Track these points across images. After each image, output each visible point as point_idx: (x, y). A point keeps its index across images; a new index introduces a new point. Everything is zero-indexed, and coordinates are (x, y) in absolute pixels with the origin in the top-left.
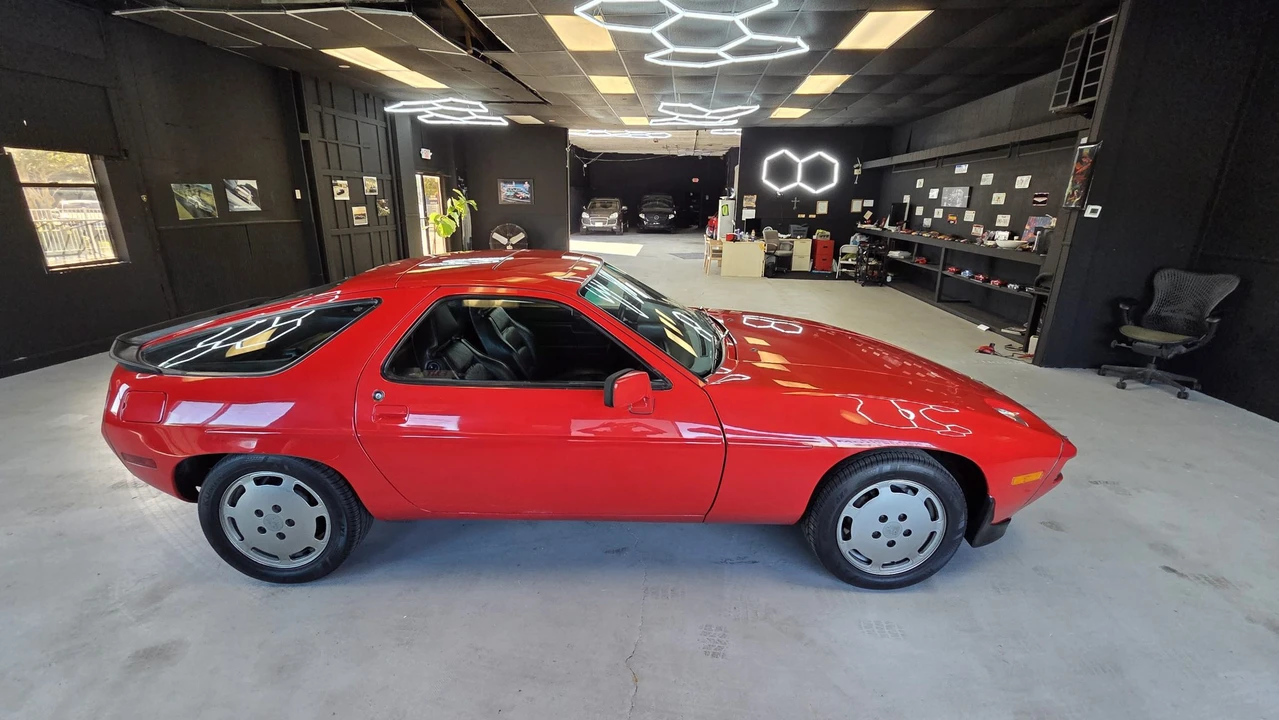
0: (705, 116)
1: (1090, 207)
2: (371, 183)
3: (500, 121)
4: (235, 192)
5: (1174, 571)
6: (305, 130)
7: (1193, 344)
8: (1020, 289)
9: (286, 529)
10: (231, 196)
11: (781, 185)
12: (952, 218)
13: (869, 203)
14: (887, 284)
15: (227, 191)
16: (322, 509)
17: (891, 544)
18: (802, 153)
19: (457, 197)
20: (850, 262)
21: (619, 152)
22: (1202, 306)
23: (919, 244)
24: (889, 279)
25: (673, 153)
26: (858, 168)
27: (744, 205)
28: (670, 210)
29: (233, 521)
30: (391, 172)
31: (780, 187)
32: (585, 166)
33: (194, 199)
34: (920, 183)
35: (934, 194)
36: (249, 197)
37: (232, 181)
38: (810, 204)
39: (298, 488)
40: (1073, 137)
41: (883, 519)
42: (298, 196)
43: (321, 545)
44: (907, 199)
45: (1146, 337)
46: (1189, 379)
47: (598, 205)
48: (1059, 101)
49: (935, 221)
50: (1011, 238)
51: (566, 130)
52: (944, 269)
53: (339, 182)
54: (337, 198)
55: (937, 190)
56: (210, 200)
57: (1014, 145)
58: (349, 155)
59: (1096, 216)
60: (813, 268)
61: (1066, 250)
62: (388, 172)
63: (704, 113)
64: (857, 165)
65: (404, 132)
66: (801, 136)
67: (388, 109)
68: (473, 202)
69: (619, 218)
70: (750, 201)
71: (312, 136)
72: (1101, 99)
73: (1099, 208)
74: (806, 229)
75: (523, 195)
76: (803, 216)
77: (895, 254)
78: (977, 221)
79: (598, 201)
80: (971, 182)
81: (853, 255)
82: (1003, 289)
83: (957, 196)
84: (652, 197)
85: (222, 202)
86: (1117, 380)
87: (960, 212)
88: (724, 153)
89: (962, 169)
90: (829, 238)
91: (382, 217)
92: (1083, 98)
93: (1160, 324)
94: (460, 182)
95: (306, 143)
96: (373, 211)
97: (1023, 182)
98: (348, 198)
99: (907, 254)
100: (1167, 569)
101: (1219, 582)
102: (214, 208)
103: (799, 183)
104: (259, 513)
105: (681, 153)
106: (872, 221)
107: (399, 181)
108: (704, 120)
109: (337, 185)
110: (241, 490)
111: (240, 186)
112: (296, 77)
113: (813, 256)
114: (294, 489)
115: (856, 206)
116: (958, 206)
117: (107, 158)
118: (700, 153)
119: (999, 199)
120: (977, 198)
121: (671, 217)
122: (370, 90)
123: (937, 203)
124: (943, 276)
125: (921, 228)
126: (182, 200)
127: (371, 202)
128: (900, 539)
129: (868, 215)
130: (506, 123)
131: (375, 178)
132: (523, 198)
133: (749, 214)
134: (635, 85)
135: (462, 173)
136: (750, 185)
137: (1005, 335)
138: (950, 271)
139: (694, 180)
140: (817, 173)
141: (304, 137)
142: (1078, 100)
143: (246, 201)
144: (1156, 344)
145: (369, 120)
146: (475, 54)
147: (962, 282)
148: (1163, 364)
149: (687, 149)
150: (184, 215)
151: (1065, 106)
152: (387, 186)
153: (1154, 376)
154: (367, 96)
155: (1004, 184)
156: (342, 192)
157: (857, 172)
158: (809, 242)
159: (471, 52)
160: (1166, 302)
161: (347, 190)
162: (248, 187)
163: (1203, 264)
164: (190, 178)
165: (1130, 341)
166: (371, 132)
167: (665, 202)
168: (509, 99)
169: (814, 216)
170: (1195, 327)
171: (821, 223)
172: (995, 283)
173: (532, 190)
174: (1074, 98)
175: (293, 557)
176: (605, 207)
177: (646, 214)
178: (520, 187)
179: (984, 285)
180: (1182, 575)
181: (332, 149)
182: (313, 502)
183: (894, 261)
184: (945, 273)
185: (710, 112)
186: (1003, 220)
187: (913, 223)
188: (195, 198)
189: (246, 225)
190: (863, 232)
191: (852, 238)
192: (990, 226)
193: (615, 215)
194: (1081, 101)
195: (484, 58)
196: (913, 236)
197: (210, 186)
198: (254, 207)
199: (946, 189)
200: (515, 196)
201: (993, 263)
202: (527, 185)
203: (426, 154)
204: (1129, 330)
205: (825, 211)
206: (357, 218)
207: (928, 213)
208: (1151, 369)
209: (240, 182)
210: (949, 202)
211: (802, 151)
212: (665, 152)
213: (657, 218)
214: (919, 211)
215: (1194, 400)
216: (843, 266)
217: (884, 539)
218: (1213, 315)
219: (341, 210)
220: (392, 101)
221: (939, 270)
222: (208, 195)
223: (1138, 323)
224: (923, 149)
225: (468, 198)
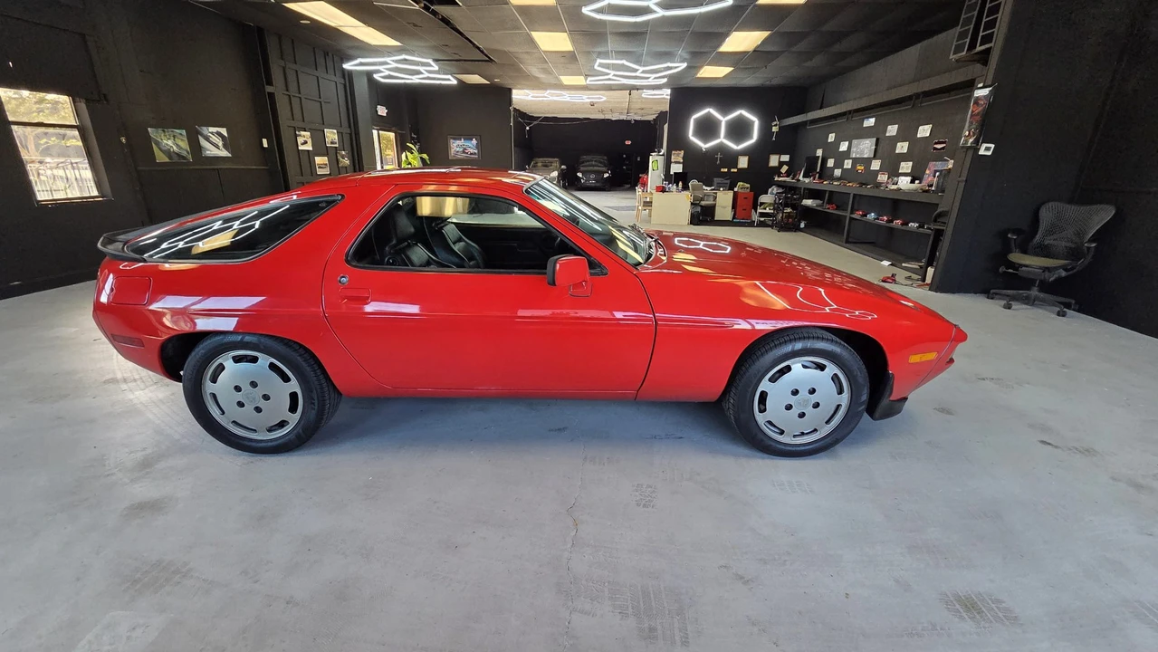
0: (638, 74)
1: (985, 145)
2: (331, 135)
3: (449, 80)
4: (207, 139)
5: (1049, 444)
6: (271, 83)
7: (1073, 269)
8: (919, 227)
9: (262, 403)
10: (203, 142)
11: (706, 141)
12: (860, 168)
13: (786, 158)
14: (801, 230)
15: (200, 137)
16: (294, 385)
17: (802, 415)
18: (725, 112)
19: (410, 150)
20: (767, 210)
21: (559, 116)
22: (1080, 234)
23: (830, 192)
24: (802, 225)
25: (608, 117)
26: (776, 125)
27: (673, 160)
28: (604, 169)
29: (214, 396)
30: (350, 127)
31: (705, 143)
32: (528, 128)
33: (169, 143)
34: (831, 138)
35: (844, 147)
36: (220, 144)
37: (205, 128)
38: (731, 158)
39: (272, 366)
40: (970, 85)
41: (795, 392)
42: (265, 145)
43: (294, 419)
44: (819, 153)
45: (1031, 262)
46: (1067, 300)
47: (540, 164)
48: (958, 49)
49: (845, 171)
50: (913, 182)
51: (510, 90)
52: (852, 213)
53: (302, 133)
54: (300, 148)
55: (847, 143)
56: (184, 144)
57: (917, 96)
58: (311, 108)
59: (989, 153)
60: (734, 218)
61: (962, 185)
62: (347, 124)
63: (636, 70)
64: (775, 123)
65: (361, 88)
66: (724, 96)
67: (347, 66)
68: (425, 156)
69: (558, 177)
70: (678, 156)
71: (277, 88)
72: (997, 45)
73: (993, 146)
74: (728, 181)
75: (472, 151)
76: (726, 170)
77: (808, 202)
78: (882, 170)
79: (540, 161)
80: (877, 134)
81: (770, 205)
82: (904, 228)
83: (865, 147)
84: (589, 157)
85: (196, 147)
86: (1003, 302)
87: (867, 162)
88: (654, 117)
89: (870, 122)
90: (748, 190)
91: (342, 167)
92: (980, 46)
93: (1044, 251)
94: (413, 139)
95: (271, 95)
96: (335, 162)
97: (924, 131)
98: (311, 149)
99: (819, 202)
100: (1043, 442)
101: (1088, 452)
102: (188, 152)
103: (722, 139)
104: (238, 389)
105: (615, 117)
106: (788, 174)
107: (357, 134)
108: (636, 78)
109: (300, 135)
110: (221, 368)
111: (212, 133)
112: (260, 31)
113: (734, 207)
114: (269, 366)
115: (774, 161)
116: (865, 156)
117: (88, 101)
118: (634, 117)
119: (902, 147)
120: (883, 148)
121: (606, 175)
122: (329, 46)
123: (847, 154)
124: (851, 219)
125: (832, 178)
126: (158, 144)
127: (332, 153)
128: (809, 410)
129: (785, 169)
130: (454, 82)
131: (335, 131)
132: (471, 154)
133: (676, 168)
134: (573, 42)
135: (415, 129)
136: (678, 142)
137: (906, 269)
138: (857, 215)
139: (627, 143)
140: (738, 130)
141: (269, 89)
142: (975, 47)
143: (217, 147)
144: (1040, 268)
145: (328, 77)
146: (426, 8)
147: (868, 223)
148: (1046, 287)
149: (621, 113)
150: (161, 158)
151: (964, 53)
152: (347, 138)
153: (1036, 299)
154: (326, 54)
155: (907, 134)
156: (306, 142)
157: (775, 129)
158: (731, 194)
159: (422, 5)
160: (1050, 232)
161: (310, 141)
162: (219, 134)
163: (1085, 196)
164: (167, 124)
165: (1016, 266)
166: (331, 88)
167: (601, 163)
168: (457, 57)
169: (736, 170)
170: (1074, 253)
171: (743, 176)
172: (898, 223)
173: (479, 146)
174: (972, 46)
175: (270, 430)
176: (546, 166)
177: (583, 173)
178: (468, 143)
179: (888, 225)
180: (1056, 447)
181: (295, 102)
182: (286, 379)
183: (807, 208)
184: (853, 216)
185: (641, 69)
186: (906, 167)
187: (825, 174)
189: (217, 170)
190: (779, 185)
191: (770, 190)
192: (894, 173)
193: (555, 174)
194: (979, 48)
195: (434, 13)
196: (825, 185)
197: (184, 132)
198: (224, 153)
199: (855, 142)
200: (464, 152)
201: (896, 205)
202: (474, 141)
203: (382, 111)
204: (1016, 257)
205: (745, 166)
206: (319, 167)
207: (839, 164)
208: (1034, 292)
209: (211, 129)
210: (857, 153)
211: (725, 109)
212: (601, 116)
213: (592, 176)
214: (831, 163)
215: (1072, 317)
216: (762, 215)
217: (795, 411)
218: (1091, 241)
219: (304, 159)
220: (350, 58)
221: (848, 214)
222: (182, 140)
223: (1025, 252)
224: (835, 105)
225: (420, 151)
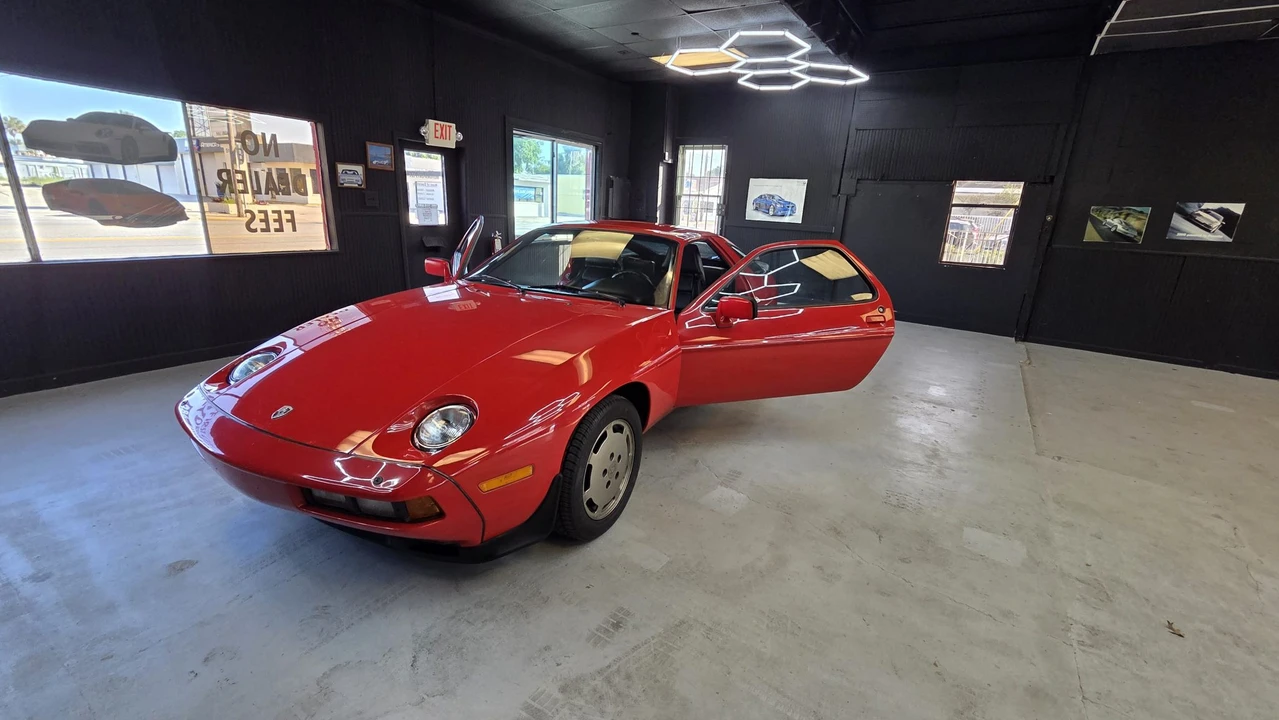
10: (1177, 221)
15: (1177, 215)
36: (1216, 222)
37: (1194, 204)
56: (1140, 224)
85: (1159, 224)
102: (1140, 233)
111: (1207, 211)
126: (1096, 223)
143: (1207, 228)
150: (1091, 235)
162: (1223, 211)
164: (1118, 203)
188: (1116, 222)
189: (1185, 257)
197: (1148, 209)
198: (1220, 237)
209: (1206, 206)
222: (1140, 219)
